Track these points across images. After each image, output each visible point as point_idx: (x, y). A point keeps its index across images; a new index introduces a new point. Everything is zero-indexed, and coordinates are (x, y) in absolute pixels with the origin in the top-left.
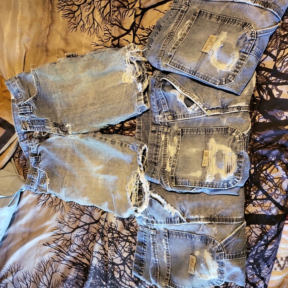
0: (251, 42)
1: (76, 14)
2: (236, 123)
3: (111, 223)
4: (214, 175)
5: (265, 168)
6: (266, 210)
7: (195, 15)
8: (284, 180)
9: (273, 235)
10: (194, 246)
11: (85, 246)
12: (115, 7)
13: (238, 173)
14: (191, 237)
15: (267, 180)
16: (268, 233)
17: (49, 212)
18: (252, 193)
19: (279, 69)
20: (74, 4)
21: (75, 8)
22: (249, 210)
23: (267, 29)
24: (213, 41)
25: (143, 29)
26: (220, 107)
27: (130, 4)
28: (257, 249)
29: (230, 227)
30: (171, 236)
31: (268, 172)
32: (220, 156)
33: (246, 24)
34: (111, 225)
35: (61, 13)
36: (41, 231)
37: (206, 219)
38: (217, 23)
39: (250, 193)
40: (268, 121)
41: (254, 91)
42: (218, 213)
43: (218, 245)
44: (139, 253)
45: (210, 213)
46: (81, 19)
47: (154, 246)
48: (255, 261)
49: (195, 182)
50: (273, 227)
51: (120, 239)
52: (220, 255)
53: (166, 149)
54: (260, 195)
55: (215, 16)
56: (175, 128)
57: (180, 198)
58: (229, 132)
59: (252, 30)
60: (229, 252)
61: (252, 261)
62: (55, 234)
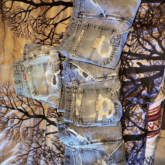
0: (118, 40)
1: (18, 28)
2: (112, 85)
3: (49, 147)
4: (102, 116)
5: (131, 108)
6: (135, 132)
7: (86, 27)
8: (142, 114)
9: (141, 146)
10: (97, 157)
11: (36, 161)
12: (39, 24)
13: (116, 114)
14: (94, 152)
15: (133, 115)
16: (137, 145)
17: (13, 143)
18: (126, 123)
19: (132, 51)
20: (16, 23)
21: (17, 25)
22: (125, 133)
23: (125, 32)
24: (98, 42)
25: (56, 34)
26: (103, 76)
27: (47, 21)
28: (133, 155)
29: (115, 145)
30: (83, 152)
31: (133, 110)
32: (105, 104)
33: (114, 30)
34: (49, 148)
35: (9, 28)
36: (10, 155)
37: (101, 141)
38: (99, 31)
39: (125, 123)
40: (129, 80)
41: (120, 66)
42: (108, 137)
43: (110, 156)
44: (67, 163)
45: (103, 138)
46: (21, 31)
47: (75, 158)
48: (132, 162)
49: (92, 120)
50: (140, 142)
51: (56, 156)
52: (111, 162)
53: (75, 102)
54: (131, 124)
55: (97, 27)
56: (80, 89)
57: (86, 130)
58: (109, 90)
59: (117, 33)
60: (116, 160)
61: (130, 162)
62: (18, 156)
